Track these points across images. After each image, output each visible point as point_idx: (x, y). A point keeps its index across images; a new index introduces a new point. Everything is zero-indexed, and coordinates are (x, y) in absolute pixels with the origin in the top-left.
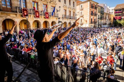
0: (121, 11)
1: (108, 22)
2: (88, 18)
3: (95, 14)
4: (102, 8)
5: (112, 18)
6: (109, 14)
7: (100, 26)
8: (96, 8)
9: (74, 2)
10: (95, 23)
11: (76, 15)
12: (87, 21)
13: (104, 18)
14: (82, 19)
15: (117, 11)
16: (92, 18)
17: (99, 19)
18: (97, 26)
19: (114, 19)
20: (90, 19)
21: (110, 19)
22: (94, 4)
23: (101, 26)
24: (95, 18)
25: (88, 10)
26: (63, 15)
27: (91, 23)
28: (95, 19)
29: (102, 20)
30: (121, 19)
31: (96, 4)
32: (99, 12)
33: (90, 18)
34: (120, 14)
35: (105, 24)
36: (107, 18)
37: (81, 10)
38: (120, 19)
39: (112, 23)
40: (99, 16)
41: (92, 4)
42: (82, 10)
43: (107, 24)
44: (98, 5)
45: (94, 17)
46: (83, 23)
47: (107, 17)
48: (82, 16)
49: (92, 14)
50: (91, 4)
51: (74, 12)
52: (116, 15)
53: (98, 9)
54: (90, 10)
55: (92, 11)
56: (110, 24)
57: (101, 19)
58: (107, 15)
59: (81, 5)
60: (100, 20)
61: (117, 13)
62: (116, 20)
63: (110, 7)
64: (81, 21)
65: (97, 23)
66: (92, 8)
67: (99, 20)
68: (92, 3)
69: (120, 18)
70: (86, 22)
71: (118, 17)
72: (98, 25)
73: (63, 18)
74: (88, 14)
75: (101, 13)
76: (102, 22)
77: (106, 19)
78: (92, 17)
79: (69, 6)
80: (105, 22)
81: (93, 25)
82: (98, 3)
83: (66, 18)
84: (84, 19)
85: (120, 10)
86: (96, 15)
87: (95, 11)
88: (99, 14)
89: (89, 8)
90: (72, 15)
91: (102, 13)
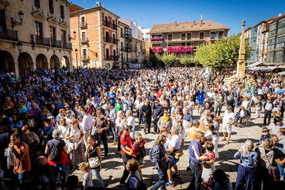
0: (161, 38)
1: (140, 59)
2: (100, 46)
3: (114, 39)
4: (127, 27)
5: (148, 50)
6: (142, 42)
7: (125, 66)
8: (115, 27)
9: (62, 8)
10: (115, 60)
11: (70, 39)
12: (97, 55)
13: (133, 49)
14: (85, 50)
15: (155, 38)
16: (108, 48)
17: (122, 50)
18: (120, 65)
19: (151, 51)
20: (104, 51)
21: (144, 52)
22: (110, 18)
23: (127, 65)
24: (114, 48)
25: (99, 28)
26: (32, 36)
27: (108, 59)
28: (114, 51)
29: (129, 54)
30: (163, 52)
31: (114, 18)
32: (122, 36)
33: (104, 47)
34: (161, 42)
35: (136, 61)
36: (139, 50)
37: (83, 28)
38: (161, 53)
39: (148, 59)
40: (124, 45)
41: (106, 17)
42: (85, 27)
43: (140, 61)
44: (119, 20)
45: (111, 47)
46: (89, 59)
47: (138, 47)
48: (86, 43)
49: (107, 38)
50: (103, 17)
51: (65, 32)
52: (154, 45)
53: (119, 30)
54: (103, 29)
55: (107, 33)
56: (145, 62)
57: (127, 51)
58: (138, 44)
59: (81, 16)
60: (125, 54)
61: (154, 40)
62: (154, 53)
63: (142, 28)
64: (85, 54)
65: (120, 59)
66: (106, 25)
67: (124, 52)
68: (106, 14)
69: (161, 51)
70: (94, 57)
71: (158, 48)
72: (122, 64)
73: (32, 43)
74: (99, 38)
75: (126, 38)
76: (129, 57)
77: (136, 51)
78: (108, 46)
79: (50, 15)
80: (134, 57)
81: (111, 63)
82: (118, 17)
83: (43, 44)
84: (91, 48)
85: (160, 36)
86: (115, 41)
87: (113, 33)
88: (122, 40)
89: (99, 24)
90: (59, 38)
91: (128, 38)
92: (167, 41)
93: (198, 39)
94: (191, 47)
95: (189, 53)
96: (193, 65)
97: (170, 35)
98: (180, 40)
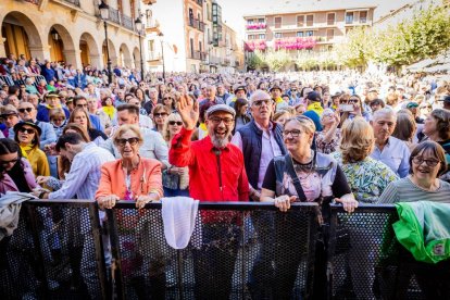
0: (264, 24)
1: (232, 59)
2: (182, 34)
3: (200, 23)
4: (215, 4)
5: (240, 46)
6: (232, 32)
7: (213, 71)
10: (201, 59)
13: (224, 42)
14: (152, 41)
15: (253, 24)
16: (193, 37)
17: (209, 42)
19: (247, 48)
20: (188, 42)
21: (235, 49)
23: (216, 68)
24: (200, 37)
27: (192, 57)
28: (200, 43)
29: (219, 50)
30: (267, 48)
32: (208, 18)
33: (188, 35)
34: (262, 31)
35: (226, 64)
36: (229, 44)
38: (264, 50)
40: (211, 34)
45: (197, 35)
47: (228, 39)
48: (155, 29)
49: (192, 20)
51: (132, 1)
52: (251, 37)
53: (205, 7)
54: (186, 3)
55: (191, 10)
56: (236, 65)
57: (216, 45)
58: (227, 34)
61: (252, 28)
62: (251, 51)
64: (152, 48)
65: (207, 59)
67: (211, 47)
69: (263, 47)
70: (172, 53)
71: (257, 42)
72: (211, 68)
73: (97, 16)
75: (214, 23)
76: (218, 55)
77: (226, 46)
78: (193, 32)
80: (224, 57)
81: (197, 63)
85: (261, 20)
86: (201, 26)
87: (198, 11)
88: (209, 25)
90: (127, 12)
91: (217, 22)
92: (273, 28)
93: (325, 25)
94: (314, 38)
95: (309, 48)
96: (316, 68)
97: (278, 19)
98: (294, 27)
